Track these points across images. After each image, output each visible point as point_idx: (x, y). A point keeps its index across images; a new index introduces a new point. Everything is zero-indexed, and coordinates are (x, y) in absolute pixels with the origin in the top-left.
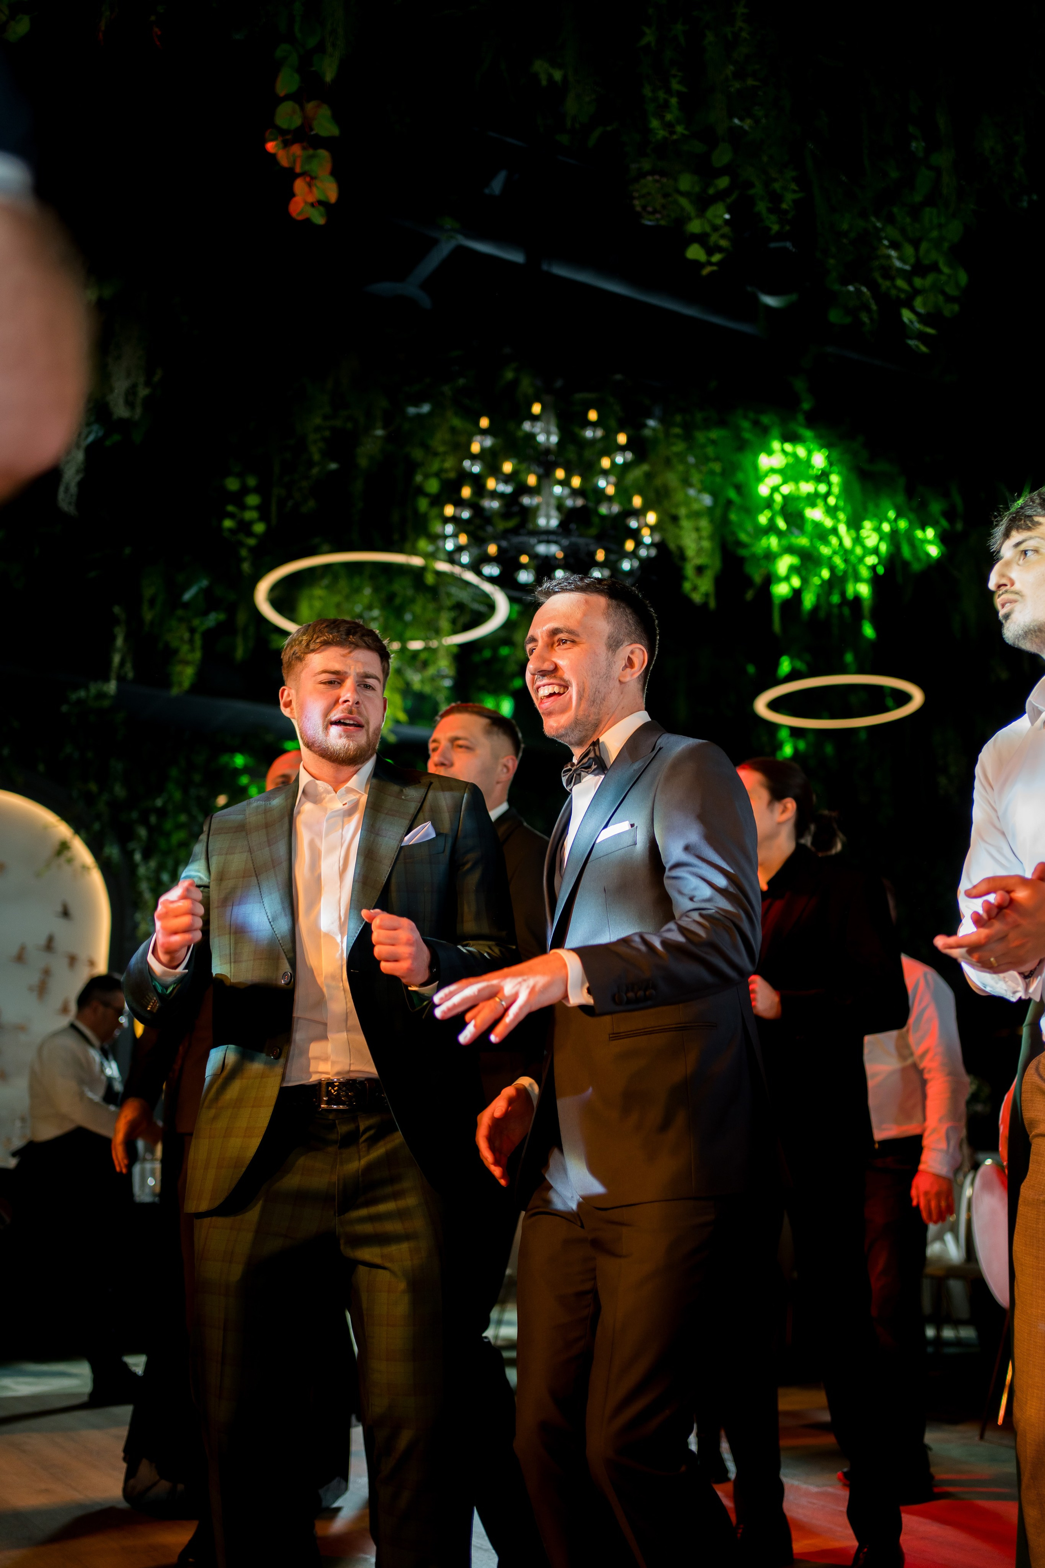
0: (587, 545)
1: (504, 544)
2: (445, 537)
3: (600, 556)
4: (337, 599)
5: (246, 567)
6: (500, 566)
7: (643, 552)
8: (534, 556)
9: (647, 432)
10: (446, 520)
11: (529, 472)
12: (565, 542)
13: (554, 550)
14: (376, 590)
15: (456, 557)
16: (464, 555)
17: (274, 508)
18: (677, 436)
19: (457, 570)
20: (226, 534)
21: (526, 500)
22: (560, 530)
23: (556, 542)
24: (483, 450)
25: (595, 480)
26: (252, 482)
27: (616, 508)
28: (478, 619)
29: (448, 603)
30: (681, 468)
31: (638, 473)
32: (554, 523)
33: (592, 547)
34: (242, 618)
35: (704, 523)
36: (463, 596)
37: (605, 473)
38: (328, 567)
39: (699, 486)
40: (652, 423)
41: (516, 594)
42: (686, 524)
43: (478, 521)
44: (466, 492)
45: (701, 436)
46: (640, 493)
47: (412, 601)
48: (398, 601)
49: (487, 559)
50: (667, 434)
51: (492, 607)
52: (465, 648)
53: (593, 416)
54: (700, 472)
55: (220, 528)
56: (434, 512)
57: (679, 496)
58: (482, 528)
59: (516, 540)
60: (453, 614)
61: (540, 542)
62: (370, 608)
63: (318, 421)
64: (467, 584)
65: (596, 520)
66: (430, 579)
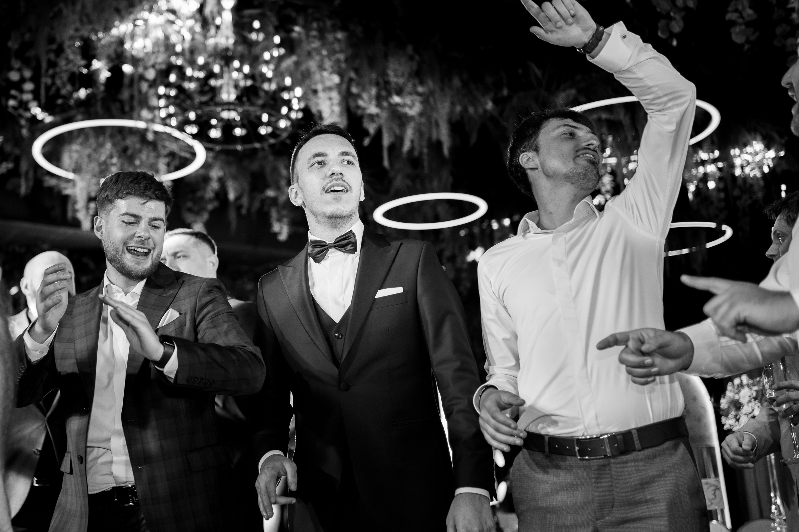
0: (255, 111)
1: (199, 112)
2: (160, 108)
3: (265, 118)
4: (88, 151)
5: (25, 132)
6: (198, 127)
7: (293, 115)
8: (220, 120)
9: (294, 35)
10: (160, 97)
11: (215, 62)
12: (240, 110)
13: (233, 115)
14: (114, 145)
15: (168, 121)
16: (172, 120)
17: (43, 92)
18: (314, 37)
19: (168, 130)
20: (11, 110)
21: (213, 82)
22: (237, 102)
23: (234, 110)
24: (183, 50)
25: (260, 68)
26: (27, 74)
27: (273, 86)
28: (184, 163)
29: (164, 152)
30: (317, 58)
31: (289, 62)
32: (233, 97)
33: (258, 113)
34: (24, 166)
35: (335, 95)
36: (174, 147)
37: (267, 63)
38: (81, 131)
39: (330, 70)
40: (297, 29)
41: (210, 145)
42: (321, 94)
43: (182, 97)
44: (173, 78)
45: (330, 37)
46: (291, 75)
47: (140, 151)
48: (130, 152)
49: (188, 122)
50: (308, 36)
51: (194, 154)
52: (176, 182)
53: (256, 24)
54: (330, 59)
55: (7, 106)
56: (152, 92)
57: (317, 77)
58: (183, 101)
59: (207, 109)
60: (167, 160)
61: (223, 110)
62: (111, 157)
63: (71, 32)
64: (177, 139)
65: (262, 94)
66: (150, 137)
